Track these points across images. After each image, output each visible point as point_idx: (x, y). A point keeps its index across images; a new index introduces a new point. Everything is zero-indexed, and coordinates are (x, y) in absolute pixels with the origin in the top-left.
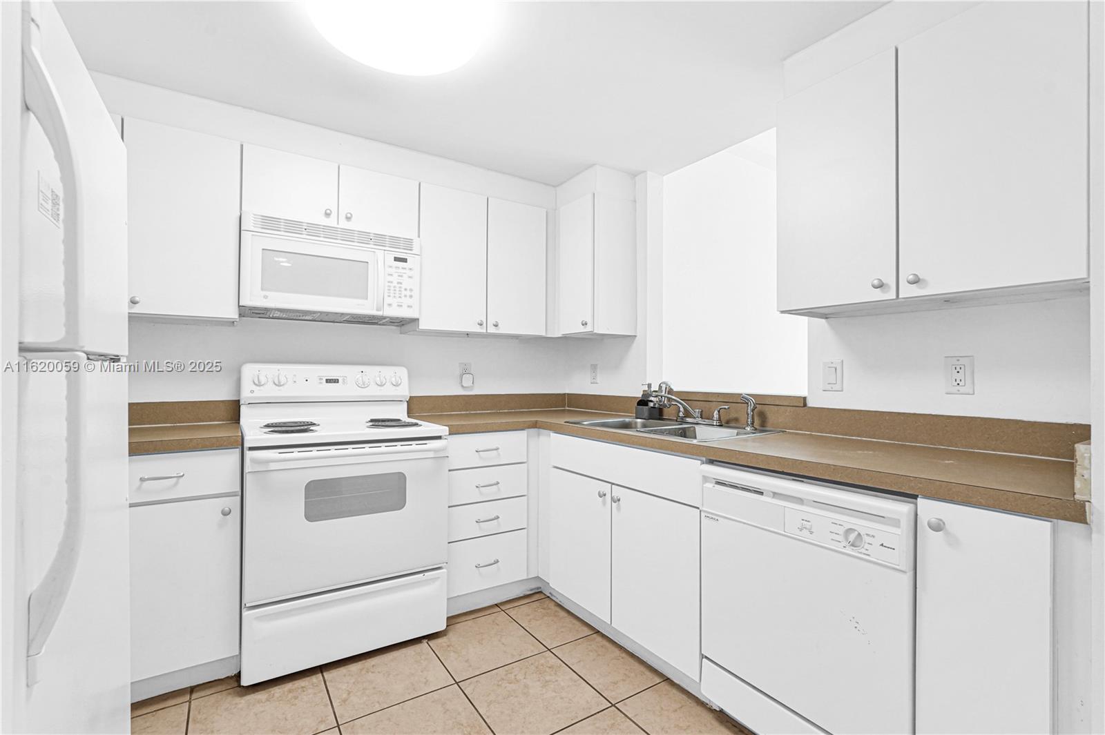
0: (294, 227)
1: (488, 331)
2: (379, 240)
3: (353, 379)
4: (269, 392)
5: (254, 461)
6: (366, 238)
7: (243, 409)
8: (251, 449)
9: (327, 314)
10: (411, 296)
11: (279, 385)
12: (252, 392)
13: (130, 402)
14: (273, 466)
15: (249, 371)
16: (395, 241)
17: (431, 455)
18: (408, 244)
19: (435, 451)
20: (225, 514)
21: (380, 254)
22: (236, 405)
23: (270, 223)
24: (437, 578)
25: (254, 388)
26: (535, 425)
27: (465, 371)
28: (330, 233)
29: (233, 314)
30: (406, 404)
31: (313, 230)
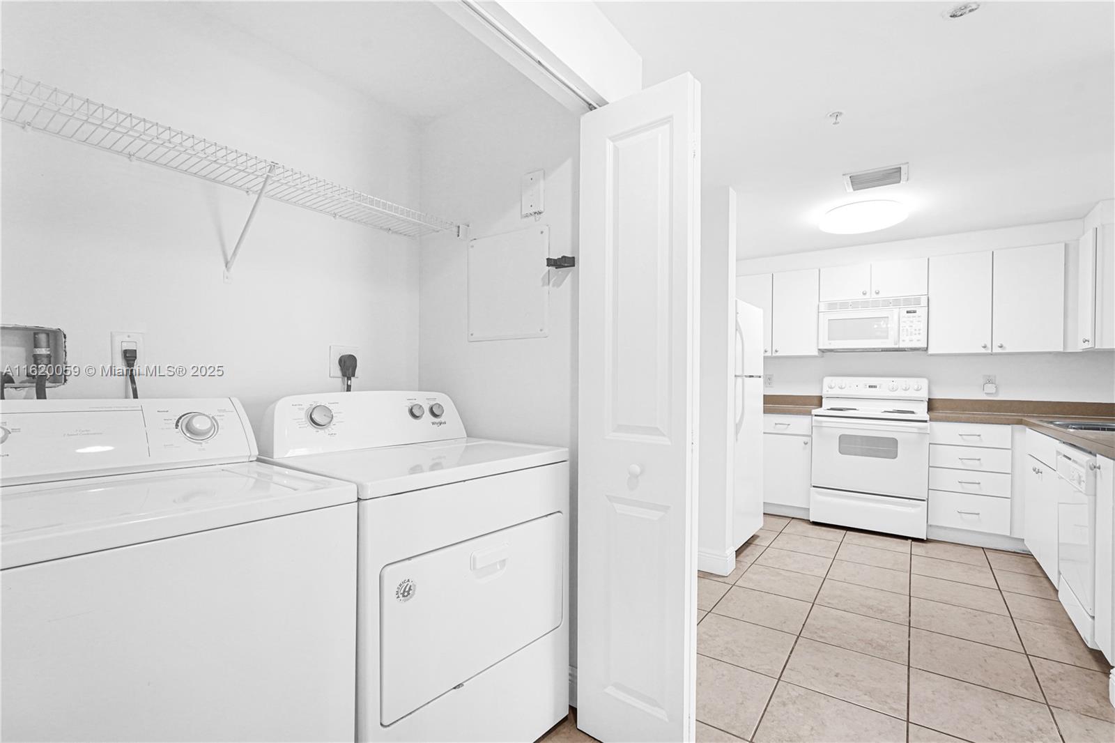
0: (844, 305)
1: (994, 351)
2: (896, 302)
3: (886, 386)
4: (836, 392)
5: (816, 421)
6: (887, 303)
7: (823, 400)
8: (816, 415)
9: (866, 349)
10: (919, 334)
11: (841, 388)
12: (828, 391)
13: (766, 394)
14: (824, 424)
15: (827, 381)
16: (907, 301)
17: (916, 430)
18: (918, 302)
19: (920, 428)
20: (806, 444)
21: (896, 311)
22: (821, 398)
23: (832, 306)
24: (919, 506)
25: (830, 390)
26: (1020, 422)
27: (989, 381)
28: (865, 304)
29: (816, 353)
30: (926, 403)
31: (855, 305)
